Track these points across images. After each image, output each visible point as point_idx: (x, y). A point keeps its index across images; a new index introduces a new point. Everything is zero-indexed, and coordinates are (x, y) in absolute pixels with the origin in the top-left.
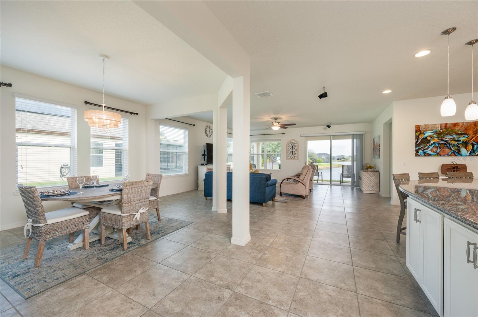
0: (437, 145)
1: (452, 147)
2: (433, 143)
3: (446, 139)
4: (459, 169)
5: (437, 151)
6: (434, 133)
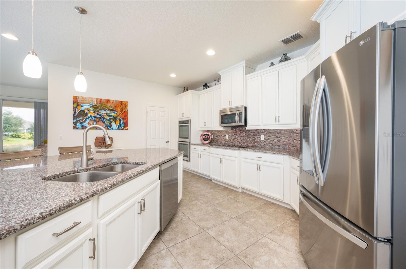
0: (94, 119)
1: (105, 121)
2: (90, 116)
3: (101, 113)
5: (93, 124)
6: (91, 106)
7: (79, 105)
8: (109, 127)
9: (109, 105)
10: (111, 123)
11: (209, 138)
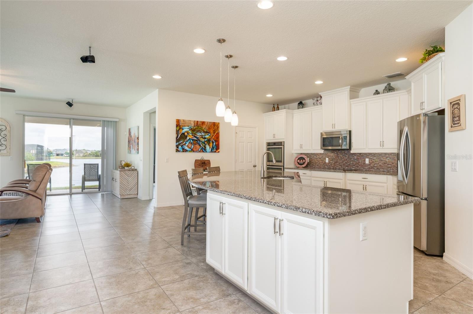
0: (192, 141)
1: (201, 144)
2: (189, 139)
3: (197, 135)
5: (192, 146)
6: (189, 129)
7: (180, 128)
8: (204, 150)
9: (204, 127)
10: (206, 146)
11: (305, 161)
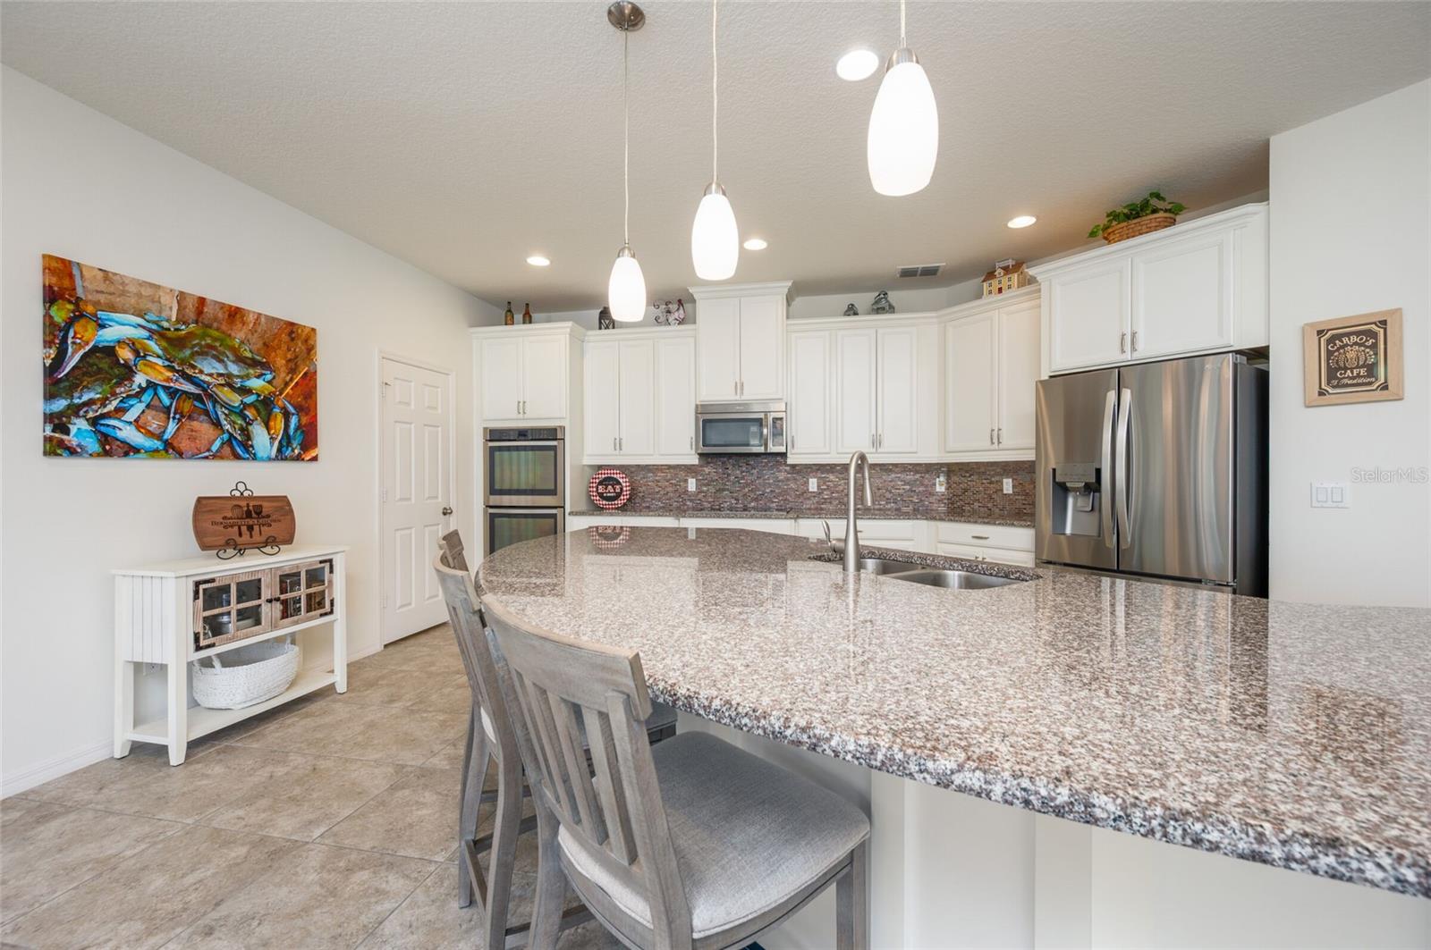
0: (166, 400)
1: (222, 417)
2: (144, 385)
3: (201, 372)
4: (268, 516)
5: (166, 428)
6: (150, 330)
7: (82, 316)
8: (239, 448)
9: (239, 335)
10: (250, 428)
11: (621, 489)
